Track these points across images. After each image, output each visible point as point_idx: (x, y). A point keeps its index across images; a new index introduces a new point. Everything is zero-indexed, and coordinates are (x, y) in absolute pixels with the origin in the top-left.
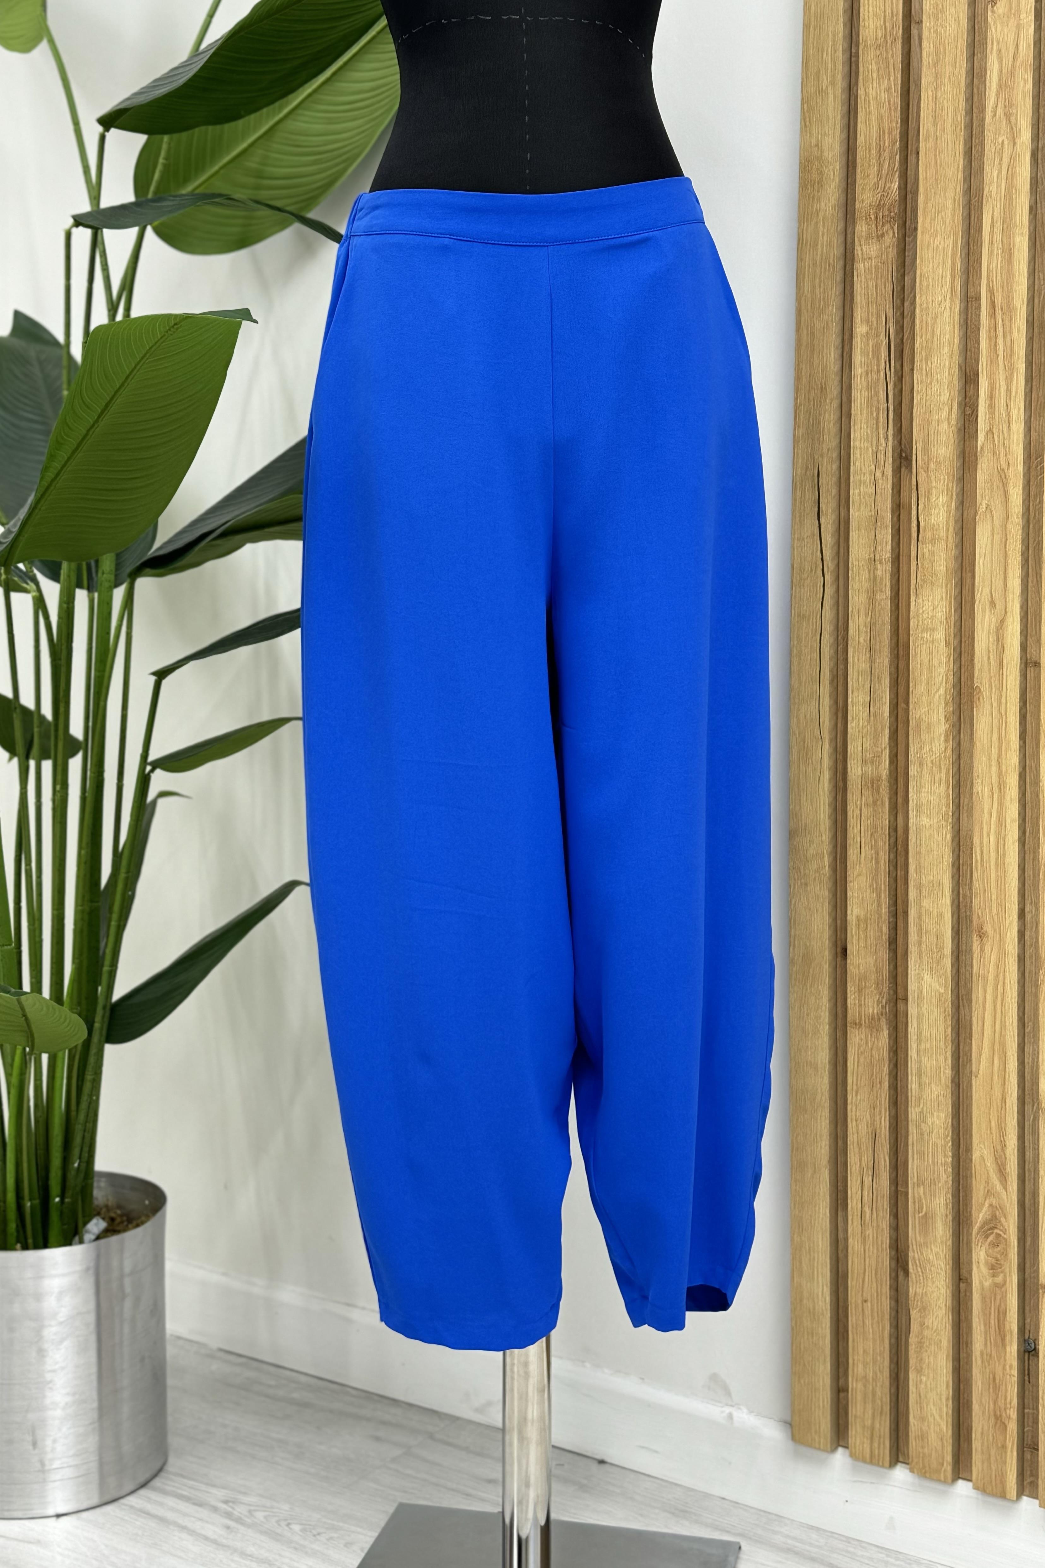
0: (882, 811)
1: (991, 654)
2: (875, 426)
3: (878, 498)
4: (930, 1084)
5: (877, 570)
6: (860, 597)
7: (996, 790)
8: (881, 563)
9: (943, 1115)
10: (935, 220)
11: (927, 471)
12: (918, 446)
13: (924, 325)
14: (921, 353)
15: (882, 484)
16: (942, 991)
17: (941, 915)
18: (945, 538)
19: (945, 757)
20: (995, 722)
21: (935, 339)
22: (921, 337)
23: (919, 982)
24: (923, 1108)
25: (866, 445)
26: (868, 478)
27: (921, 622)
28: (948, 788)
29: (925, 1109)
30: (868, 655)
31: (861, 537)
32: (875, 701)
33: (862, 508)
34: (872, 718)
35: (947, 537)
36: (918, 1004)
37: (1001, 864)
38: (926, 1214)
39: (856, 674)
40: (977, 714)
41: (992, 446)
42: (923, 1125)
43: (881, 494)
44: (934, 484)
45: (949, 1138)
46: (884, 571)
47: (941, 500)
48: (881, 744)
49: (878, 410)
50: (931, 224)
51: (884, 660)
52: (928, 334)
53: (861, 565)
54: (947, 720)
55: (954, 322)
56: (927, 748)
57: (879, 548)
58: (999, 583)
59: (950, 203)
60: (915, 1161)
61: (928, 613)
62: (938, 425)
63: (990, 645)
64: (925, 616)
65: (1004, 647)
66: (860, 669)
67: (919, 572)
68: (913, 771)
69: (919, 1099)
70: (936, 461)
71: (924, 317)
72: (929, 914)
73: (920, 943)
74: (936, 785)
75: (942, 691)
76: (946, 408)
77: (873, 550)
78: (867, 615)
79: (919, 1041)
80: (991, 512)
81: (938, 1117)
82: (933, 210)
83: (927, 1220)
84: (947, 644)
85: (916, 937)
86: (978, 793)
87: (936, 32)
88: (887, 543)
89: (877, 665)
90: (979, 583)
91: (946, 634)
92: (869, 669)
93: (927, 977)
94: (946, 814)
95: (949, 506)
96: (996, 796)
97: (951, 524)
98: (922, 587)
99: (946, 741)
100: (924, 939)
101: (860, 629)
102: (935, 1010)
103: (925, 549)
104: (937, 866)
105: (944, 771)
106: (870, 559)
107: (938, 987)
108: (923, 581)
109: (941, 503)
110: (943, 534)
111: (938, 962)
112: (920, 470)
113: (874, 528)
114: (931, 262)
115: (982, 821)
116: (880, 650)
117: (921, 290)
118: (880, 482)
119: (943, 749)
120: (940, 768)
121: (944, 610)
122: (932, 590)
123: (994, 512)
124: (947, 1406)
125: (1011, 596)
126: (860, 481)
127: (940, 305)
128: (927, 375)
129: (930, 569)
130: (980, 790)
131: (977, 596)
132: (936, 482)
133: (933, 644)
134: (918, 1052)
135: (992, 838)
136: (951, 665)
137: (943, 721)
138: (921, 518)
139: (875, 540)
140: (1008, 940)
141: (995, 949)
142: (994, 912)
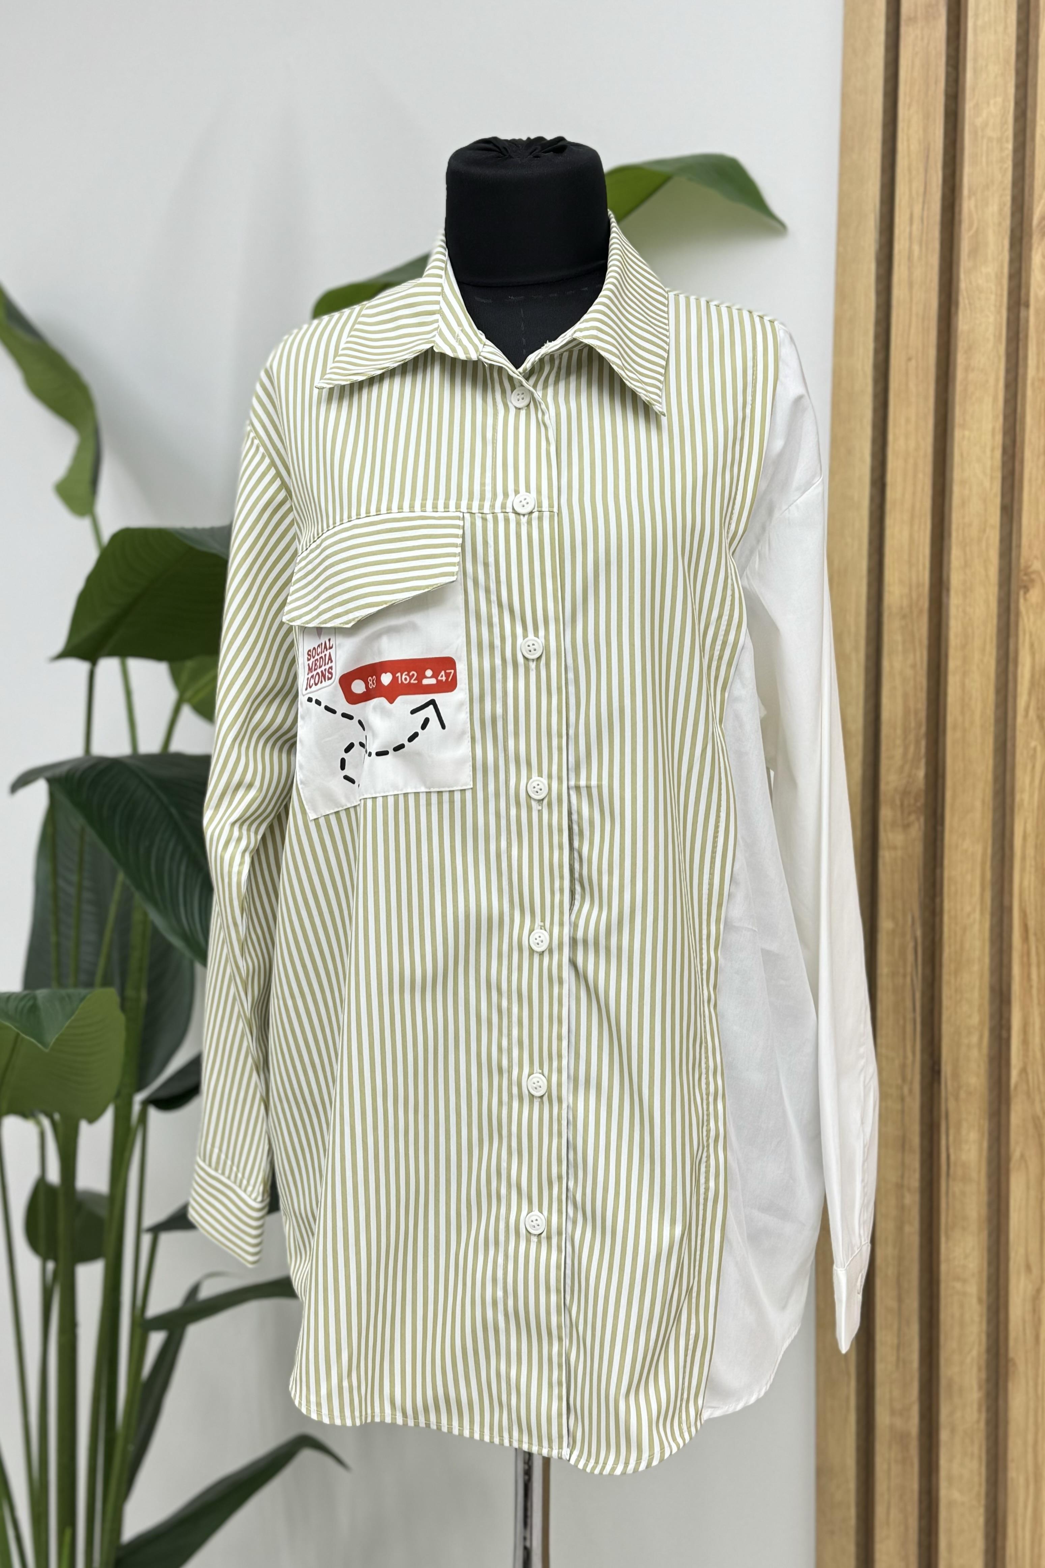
0: (912, 1472)
1: (1027, 1326)
2: (901, 1036)
3: (905, 1118)
5: (905, 1197)
6: (888, 1224)
8: (909, 1190)
10: (962, 820)
11: (957, 1099)
12: (947, 1069)
13: (953, 935)
14: (949, 965)
15: (909, 1102)
18: (976, 1179)
19: (978, 1429)
20: (1032, 1405)
21: (964, 953)
22: (950, 946)
25: (893, 1054)
26: (894, 1092)
27: (951, 1270)
28: (981, 1464)
30: (896, 1292)
31: (888, 1156)
32: (903, 1347)
33: (889, 1124)
34: (900, 1365)
35: (979, 1180)
39: (883, 1310)
40: (1013, 1389)
41: (1026, 1088)
43: (909, 1113)
44: (964, 1115)
46: (912, 1201)
47: (972, 1135)
48: (911, 1395)
49: (904, 1018)
50: (959, 823)
51: (913, 1303)
52: (957, 945)
53: (888, 1188)
54: (980, 1388)
55: (984, 939)
56: (959, 1415)
57: (906, 1174)
58: (1035, 1247)
59: (978, 805)
61: (959, 1261)
62: (969, 1050)
63: (1026, 1313)
64: (956, 1263)
65: (1040, 1320)
66: (888, 1306)
67: (949, 1211)
68: (944, 1435)
70: (967, 1091)
71: (953, 925)
74: (968, 1458)
75: (975, 1353)
76: (977, 1034)
77: (900, 1173)
78: (894, 1246)
80: (1026, 1162)
82: (961, 809)
84: (980, 1300)
86: (1012, 1479)
87: (964, 612)
88: (915, 1171)
89: (905, 1305)
90: (1014, 1239)
91: (978, 1289)
92: (896, 1308)
94: (980, 1493)
95: (980, 1144)
96: (1031, 1488)
97: (982, 1166)
98: (953, 1229)
99: (979, 1411)
101: (887, 1259)
103: (956, 1187)
104: (969, 1549)
105: (976, 1444)
106: (897, 1184)
108: (953, 1222)
109: (971, 1139)
110: (974, 1175)
112: (949, 1096)
113: (901, 1150)
114: (959, 865)
115: (1017, 1511)
116: (908, 1290)
117: (949, 895)
118: (908, 1099)
119: (976, 1420)
120: (973, 1440)
121: (976, 1262)
122: (963, 1235)
123: (1029, 1162)
126: (887, 1094)
127: (969, 915)
128: (956, 991)
129: (961, 1211)
130: (1014, 1475)
131: (1012, 1255)
132: (967, 1114)
133: (964, 1297)
135: (1027, 1534)
136: (984, 1326)
137: (975, 1387)
138: (952, 1151)
139: (903, 1164)
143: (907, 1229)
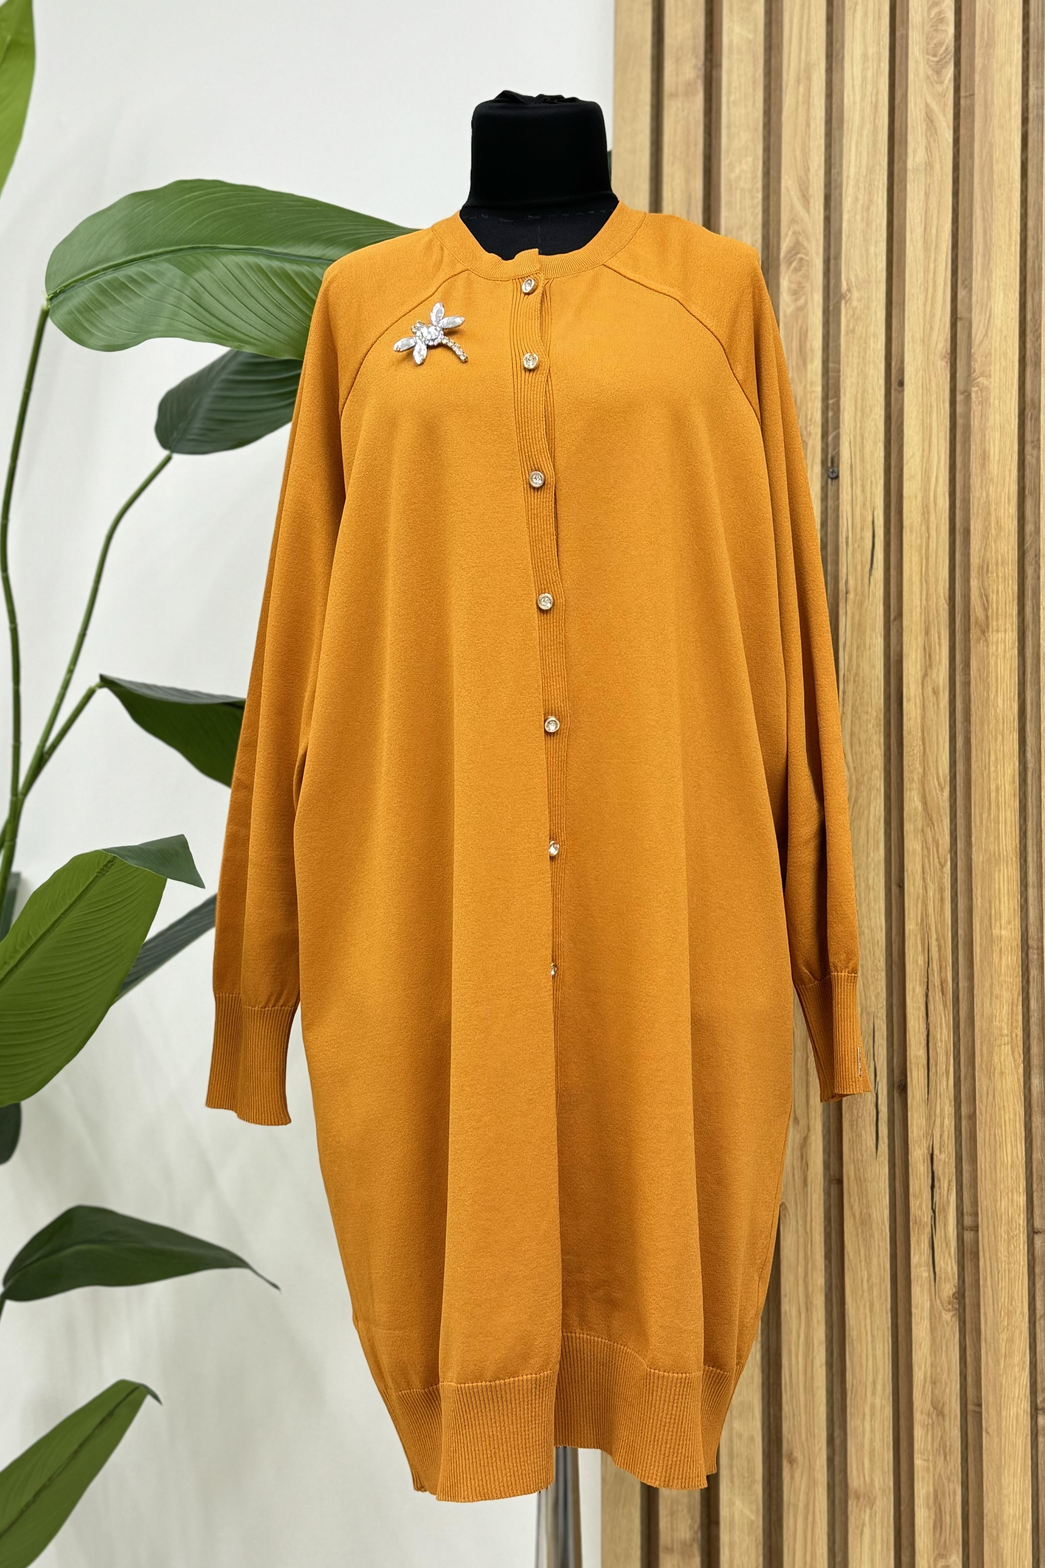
1: (796, 1172)
7: (803, 1310)
16: (754, 1518)
17: (752, 1439)
20: (801, 1240)
23: (730, 1508)
36: (730, 1531)
37: (810, 1389)
40: (784, 1231)
58: (801, 1100)
63: (795, 1162)
65: (807, 1165)
72: (740, 1436)
73: (731, 1467)
85: (727, 1460)
86: (786, 1312)
93: (738, 1503)
96: (803, 1316)
100: (735, 1462)
102: (746, 1537)
104: (747, 1386)
107: (749, 1514)
111: (750, 1488)
115: (791, 1342)
125: (813, 1114)
130: (787, 1309)
135: (801, 1360)
140: (817, 1467)
141: (805, 1477)
142: (804, 1437)
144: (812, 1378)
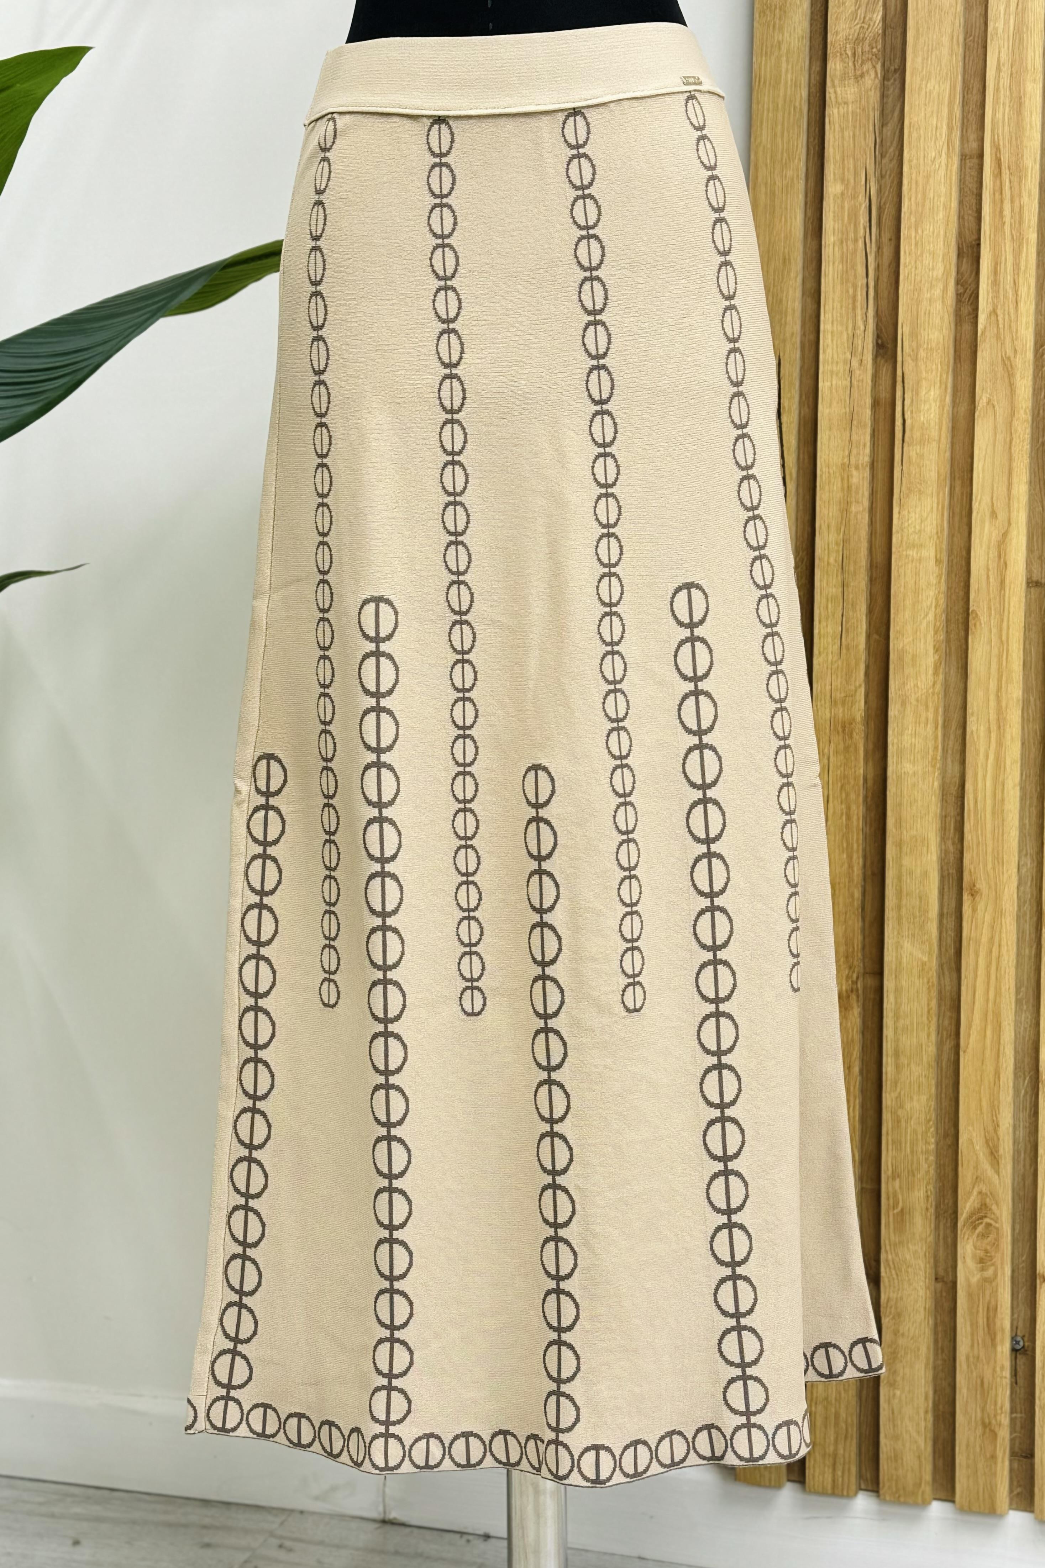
0: (856, 759)
1: (991, 573)
2: (851, 306)
3: (855, 394)
4: (909, 1065)
5: (852, 477)
6: (831, 510)
7: (994, 727)
8: (857, 468)
9: (924, 1098)
10: (927, 59)
11: (916, 359)
12: (904, 329)
13: (914, 186)
14: (909, 218)
15: (860, 375)
16: (925, 959)
17: (925, 874)
18: (937, 438)
19: (933, 694)
20: (995, 651)
21: (927, 202)
22: (910, 199)
23: (897, 952)
24: (900, 1093)
25: (840, 328)
26: (841, 367)
27: (905, 538)
28: (936, 728)
29: (902, 1093)
30: (840, 578)
31: (832, 437)
32: (847, 630)
33: (834, 404)
34: (844, 651)
35: (940, 438)
36: (896, 976)
37: (999, 814)
38: (902, 1210)
39: (824, 601)
40: (973, 642)
41: (995, 330)
42: (900, 1112)
43: (858, 387)
44: (924, 374)
45: (931, 1123)
46: (860, 479)
47: (932, 393)
48: (855, 680)
49: (855, 287)
50: (923, 63)
51: (860, 583)
52: (919, 196)
53: (831, 471)
54: (936, 650)
55: (951, 183)
56: (911, 684)
57: (854, 451)
58: (1001, 490)
59: (946, 40)
60: (890, 1153)
61: (915, 527)
62: (930, 305)
63: (990, 562)
64: (911, 530)
65: (1006, 564)
66: (830, 595)
67: (904, 479)
68: (893, 711)
69: (896, 1083)
70: (927, 348)
71: (914, 176)
72: (911, 873)
73: (899, 907)
74: (922, 725)
75: (931, 617)
76: (940, 285)
77: (847, 453)
78: (838, 530)
79: (897, 1017)
80: (994, 407)
81: (918, 1100)
82: (926, 48)
83: (902, 1217)
84: (938, 561)
85: (894, 901)
86: (972, 732)
88: (865, 445)
89: (850, 589)
90: (978, 490)
91: (936, 551)
92: (840, 595)
93: (907, 945)
94: (934, 758)
95: (942, 400)
96: (993, 736)
97: (944, 423)
98: (908, 496)
99: (936, 673)
100: (904, 902)
101: (831, 547)
102: (917, 981)
103: (912, 452)
104: (922, 818)
105: (931, 710)
106: (843, 464)
107: (920, 955)
108: (909, 489)
109: (931, 398)
110: (934, 434)
111: (922, 927)
112: (906, 358)
113: (848, 429)
114: (923, 110)
115: (976, 764)
116: (855, 572)
117: (910, 143)
118: (858, 372)
119: (931, 684)
120: (927, 707)
121: (935, 523)
122: (920, 499)
123: (997, 407)
124: (925, 1420)
125: (1016, 505)
126: (832, 372)
127: (933, 161)
128: (916, 244)
129: (918, 475)
130: (974, 729)
131: (975, 506)
132: (927, 372)
133: (920, 563)
134: (896, 1029)
135: (989, 783)
136: (943, 587)
137: (931, 651)
138: (908, 415)
139: (850, 441)
140: (1006, 897)
141: (990, 908)
142: (990, 866)
143: (853, 509)
144: (1003, 800)
